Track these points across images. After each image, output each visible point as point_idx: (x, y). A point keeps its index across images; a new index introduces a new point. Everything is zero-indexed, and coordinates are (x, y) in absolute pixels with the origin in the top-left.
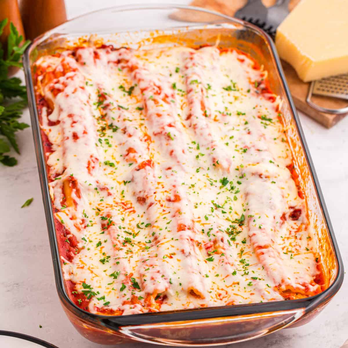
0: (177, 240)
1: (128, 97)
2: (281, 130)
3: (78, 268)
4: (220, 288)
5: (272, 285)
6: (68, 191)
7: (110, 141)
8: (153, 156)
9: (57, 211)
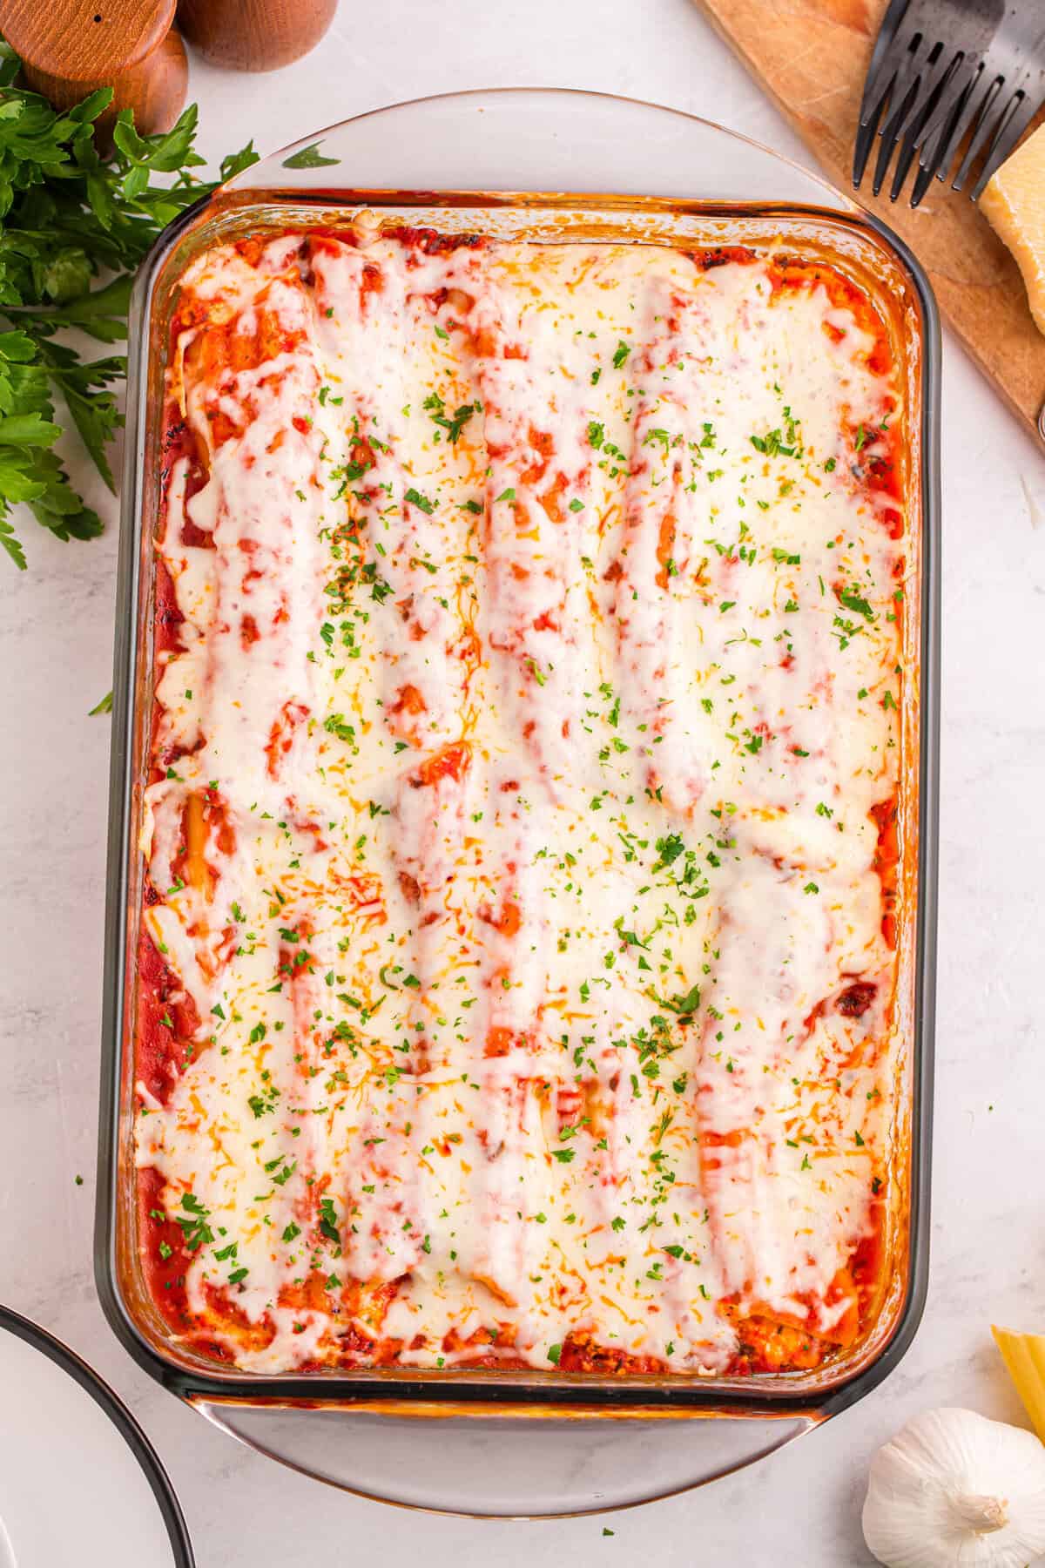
0: (477, 1087)
1: (446, 448)
2: (890, 659)
3: (182, 1127)
4: (569, 1268)
5: (716, 1291)
6: (197, 830)
7: (359, 630)
8: (476, 718)
9: (154, 898)
